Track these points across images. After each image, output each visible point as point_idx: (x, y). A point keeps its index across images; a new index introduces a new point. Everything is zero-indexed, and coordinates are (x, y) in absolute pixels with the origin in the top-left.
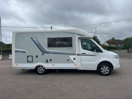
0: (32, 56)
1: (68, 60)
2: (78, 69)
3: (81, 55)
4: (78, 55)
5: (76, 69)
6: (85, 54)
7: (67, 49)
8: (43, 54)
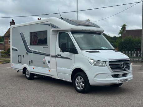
0: (21, 56)
1: (44, 63)
2: (52, 77)
3: (57, 57)
4: (52, 56)
5: (51, 76)
6: (61, 55)
7: (44, 48)
8: (27, 54)
